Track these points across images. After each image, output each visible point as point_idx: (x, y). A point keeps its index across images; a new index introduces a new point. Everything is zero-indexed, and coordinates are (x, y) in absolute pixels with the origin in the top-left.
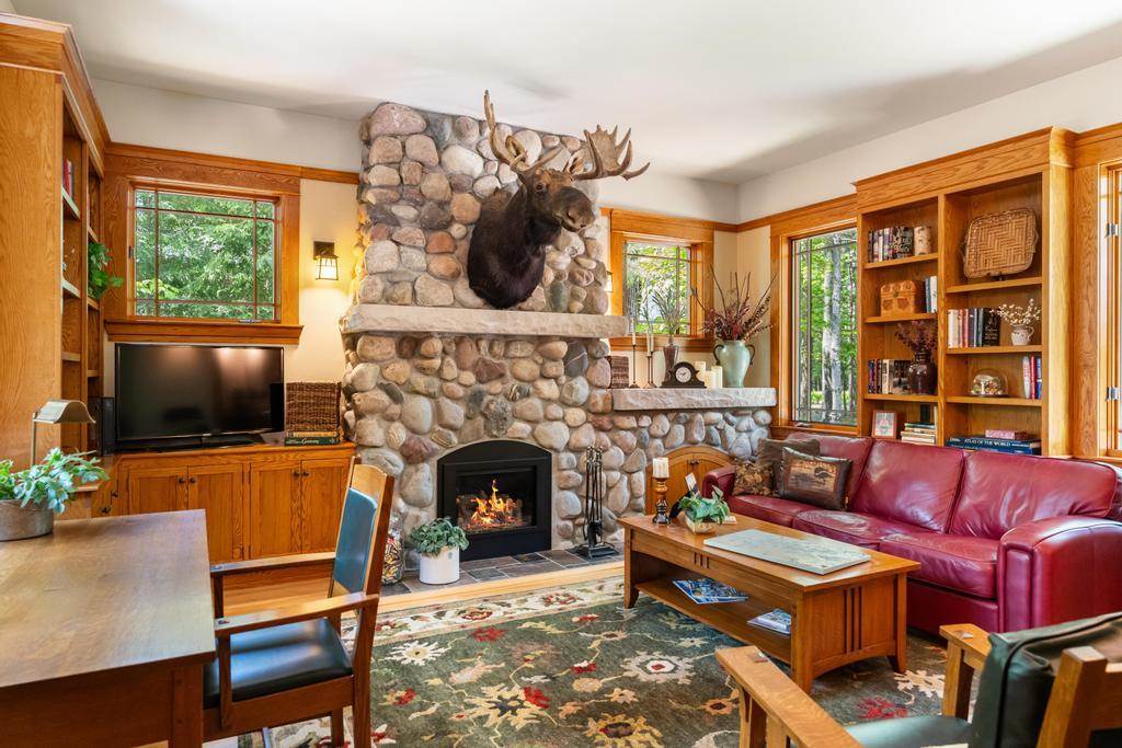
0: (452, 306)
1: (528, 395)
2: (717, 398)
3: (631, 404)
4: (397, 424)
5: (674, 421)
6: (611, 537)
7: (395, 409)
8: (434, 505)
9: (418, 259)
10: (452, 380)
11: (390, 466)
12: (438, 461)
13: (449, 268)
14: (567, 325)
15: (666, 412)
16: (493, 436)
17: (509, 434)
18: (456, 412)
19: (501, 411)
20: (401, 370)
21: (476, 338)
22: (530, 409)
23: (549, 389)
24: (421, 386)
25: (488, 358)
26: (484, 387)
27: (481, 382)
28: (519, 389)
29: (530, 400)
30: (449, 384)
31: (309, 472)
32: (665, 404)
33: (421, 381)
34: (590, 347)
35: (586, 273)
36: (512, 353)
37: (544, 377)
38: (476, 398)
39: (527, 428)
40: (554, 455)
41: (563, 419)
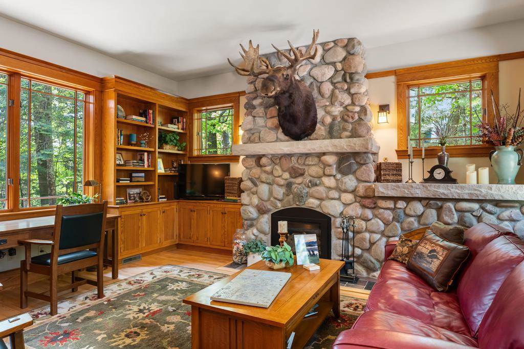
0: (276, 141)
1: (316, 185)
2: (467, 191)
3: (383, 193)
4: (255, 196)
5: (427, 206)
6: (372, 274)
7: (254, 189)
8: (270, 234)
9: (260, 121)
10: (279, 177)
11: (250, 214)
12: (272, 214)
13: (273, 124)
14: (328, 146)
15: (420, 199)
16: (297, 205)
17: (307, 205)
18: (279, 192)
19: (299, 193)
20: (256, 171)
21: (290, 156)
22: (317, 192)
23: (329, 182)
24: (264, 180)
25: (297, 165)
26: (293, 180)
27: (292, 178)
28: (310, 181)
29: (318, 188)
30: (277, 179)
31: (227, 212)
32: (412, 194)
33: (264, 177)
34: (356, 157)
35: (350, 114)
36: (307, 163)
37: (325, 175)
38: (289, 186)
39: (317, 202)
40: (333, 219)
41: (339, 199)
